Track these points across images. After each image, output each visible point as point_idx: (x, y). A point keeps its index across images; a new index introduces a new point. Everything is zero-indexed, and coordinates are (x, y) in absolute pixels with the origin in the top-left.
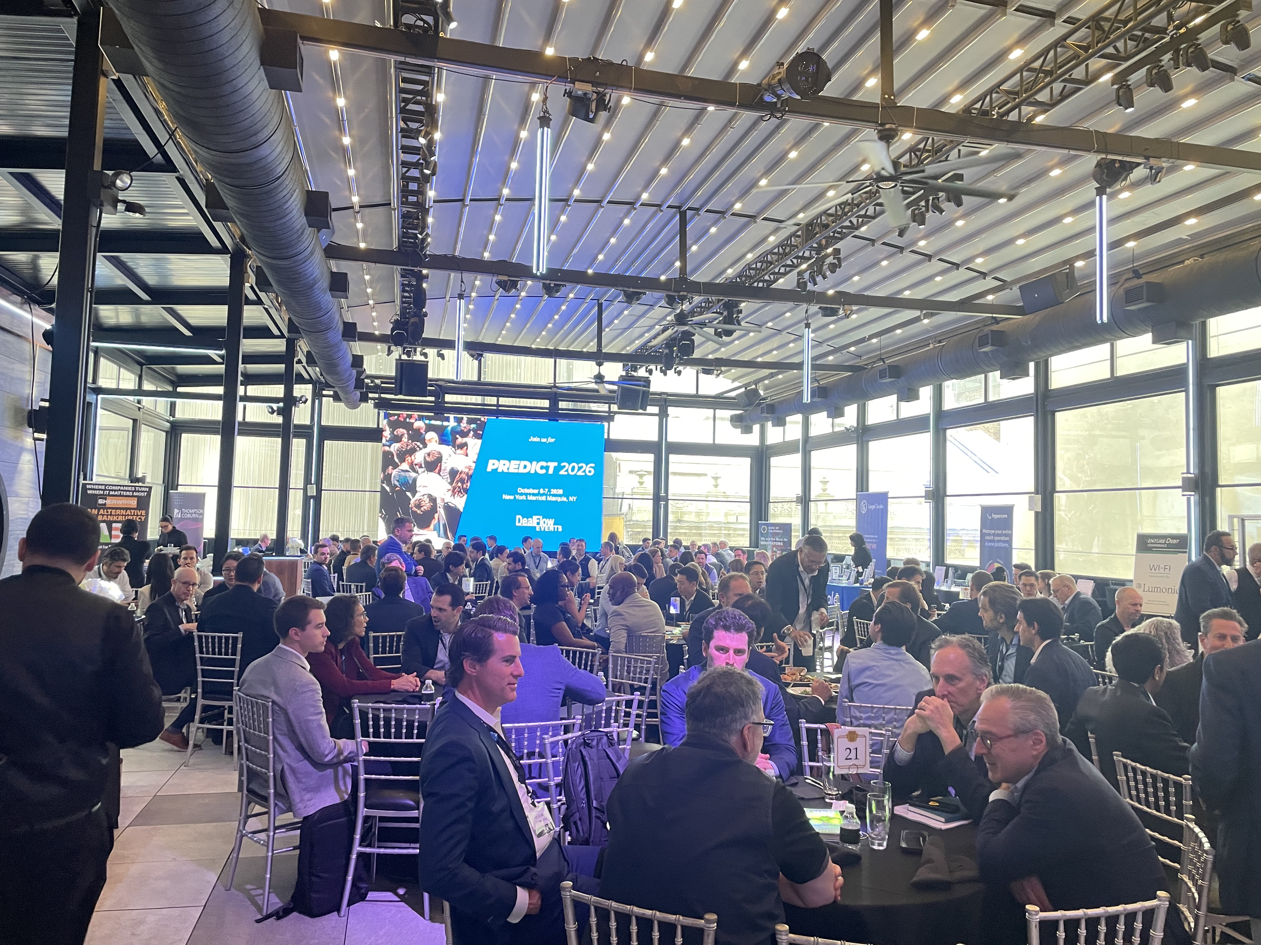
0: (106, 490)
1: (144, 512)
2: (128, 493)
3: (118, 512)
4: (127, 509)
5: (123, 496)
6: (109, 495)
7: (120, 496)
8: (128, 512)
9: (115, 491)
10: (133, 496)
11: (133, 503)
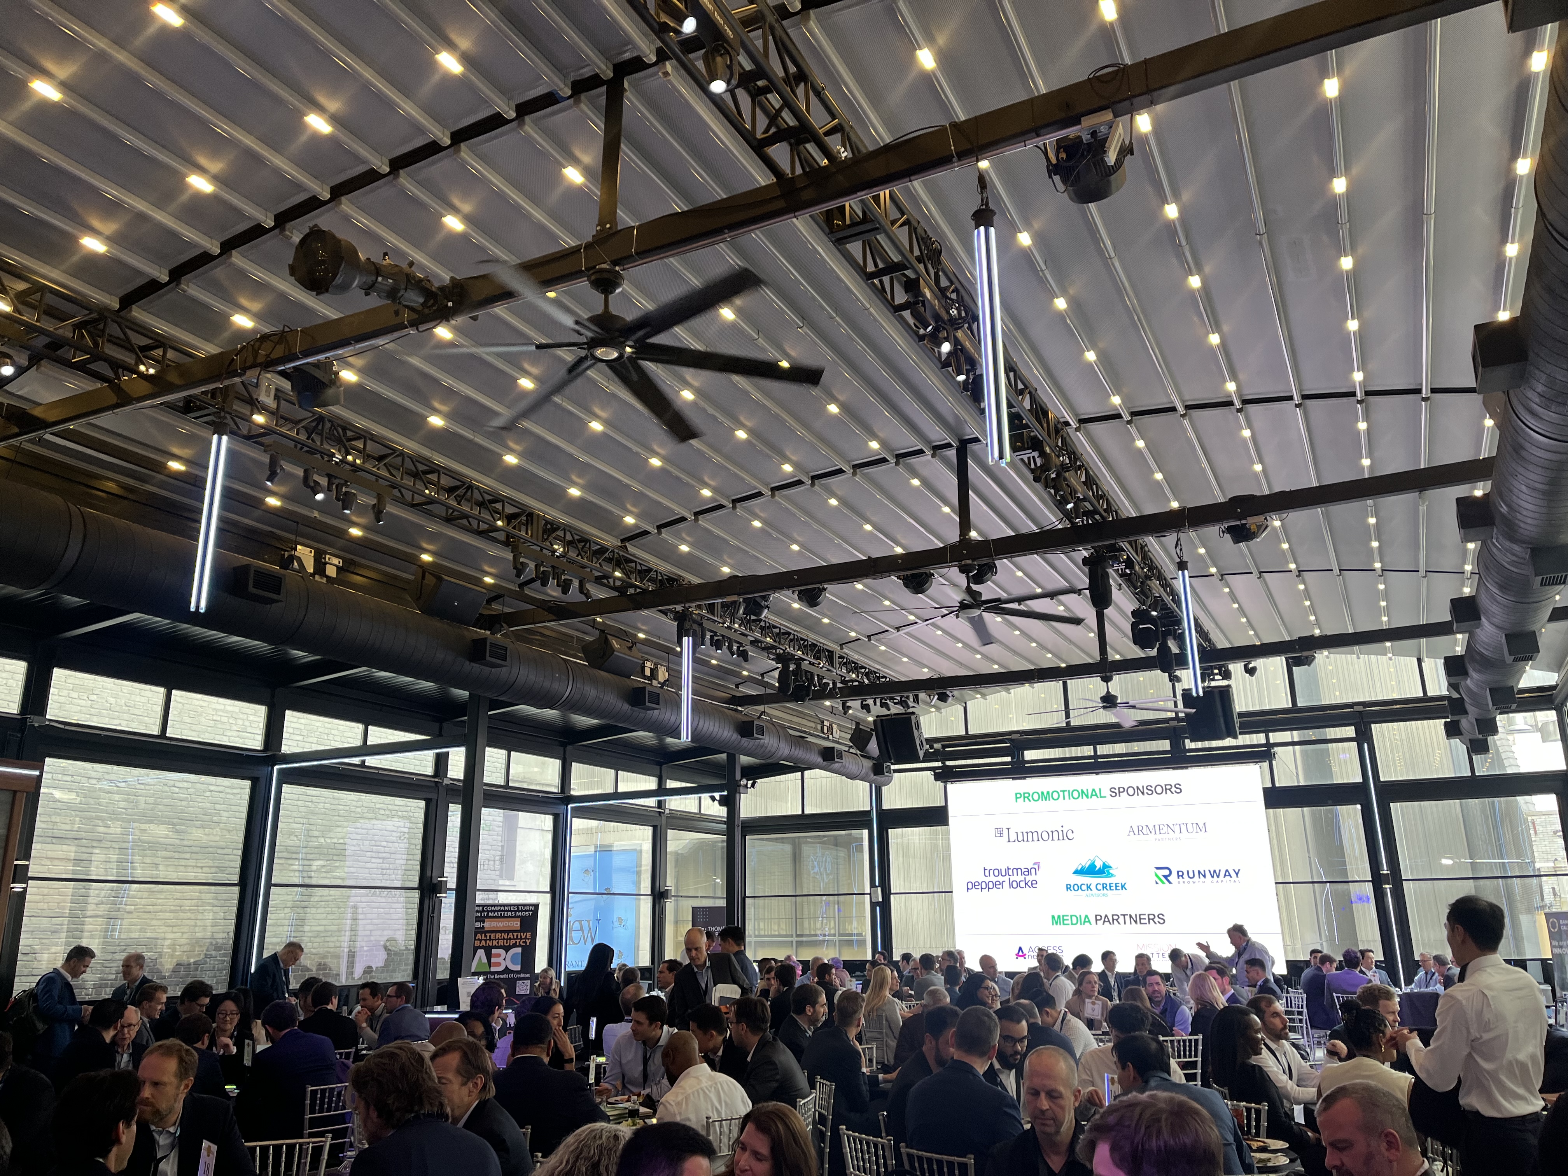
0: (484, 911)
1: (529, 935)
2: (510, 914)
3: (498, 935)
4: (508, 932)
5: (504, 917)
6: (488, 917)
7: (501, 917)
8: (511, 935)
9: (494, 911)
10: (516, 917)
11: (516, 924)
